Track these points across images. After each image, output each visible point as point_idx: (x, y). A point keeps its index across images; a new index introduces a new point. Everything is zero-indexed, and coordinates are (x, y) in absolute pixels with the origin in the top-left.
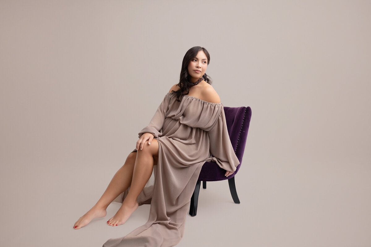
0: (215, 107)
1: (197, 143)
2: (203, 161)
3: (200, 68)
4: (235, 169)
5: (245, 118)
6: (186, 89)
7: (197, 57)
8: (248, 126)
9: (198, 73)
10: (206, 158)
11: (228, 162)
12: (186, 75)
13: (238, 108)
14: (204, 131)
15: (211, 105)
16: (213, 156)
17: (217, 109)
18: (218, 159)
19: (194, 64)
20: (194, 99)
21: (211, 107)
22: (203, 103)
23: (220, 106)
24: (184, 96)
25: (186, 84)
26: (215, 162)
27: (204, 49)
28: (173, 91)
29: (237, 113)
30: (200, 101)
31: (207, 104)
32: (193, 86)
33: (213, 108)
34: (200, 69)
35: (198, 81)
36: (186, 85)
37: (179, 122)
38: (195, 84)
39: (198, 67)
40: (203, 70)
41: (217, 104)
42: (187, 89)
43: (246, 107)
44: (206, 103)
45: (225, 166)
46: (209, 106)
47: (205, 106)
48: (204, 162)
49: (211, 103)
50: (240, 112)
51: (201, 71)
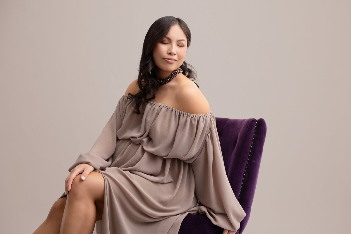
0: (198, 122)
1: (175, 181)
2: (184, 213)
3: (175, 54)
4: (237, 225)
5: (256, 138)
6: (149, 92)
7: (168, 36)
8: (260, 152)
9: (171, 63)
10: (188, 208)
11: (225, 215)
12: (151, 68)
13: (244, 120)
14: (185, 164)
15: (192, 118)
16: (201, 204)
17: (202, 125)
18: (210, 209)
19: (163, 48)
20: (163, 109)
21: (191, 121)
22: (178, 114)
23: (208, 119)
24: (147, 103)
25: (150, 82)
26: (204, 214)
27: (180, 22)
28: (130, 94)
29: (242, 128)
30: (174, 111)
31: (185, 116)
32: (164, 84)
33: (195, 123)
34: (175, 57)
35: (172, 75)
36: (150, 84)
37: (142, 148)
38: (166, 81)
39: (170, 54)
40: (180, 58)
41: (203, 115)
42: (152, 90)
43: (257, 119)
44: (183, 114)
45: (220, 222)
46: (189, 120)
47: (182, 120)
48: (186, 214)
49: (192, 115)
50: (247, 127)
51: (176, 60)
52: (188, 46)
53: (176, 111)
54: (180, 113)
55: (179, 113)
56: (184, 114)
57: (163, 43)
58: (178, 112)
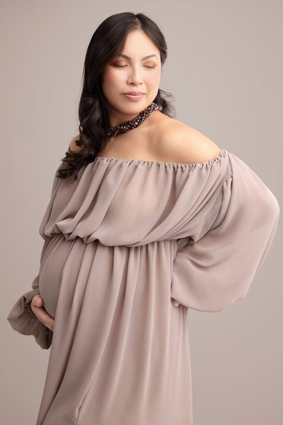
39: (132, 84)
51: (144, 93)
52: (162, 61)
53: (167, 165)
54: (176, 167)
55: (174, 168)
56: (183, 167)
57: (117, 65)
58: (170, 166)
